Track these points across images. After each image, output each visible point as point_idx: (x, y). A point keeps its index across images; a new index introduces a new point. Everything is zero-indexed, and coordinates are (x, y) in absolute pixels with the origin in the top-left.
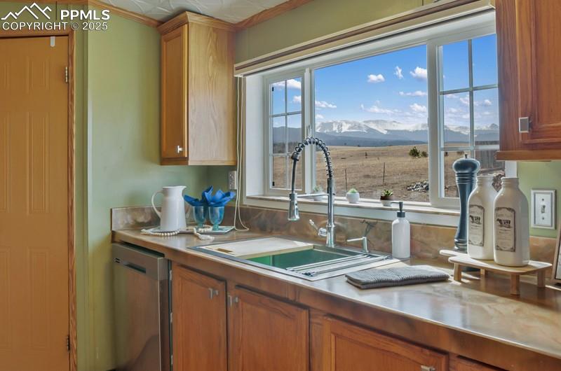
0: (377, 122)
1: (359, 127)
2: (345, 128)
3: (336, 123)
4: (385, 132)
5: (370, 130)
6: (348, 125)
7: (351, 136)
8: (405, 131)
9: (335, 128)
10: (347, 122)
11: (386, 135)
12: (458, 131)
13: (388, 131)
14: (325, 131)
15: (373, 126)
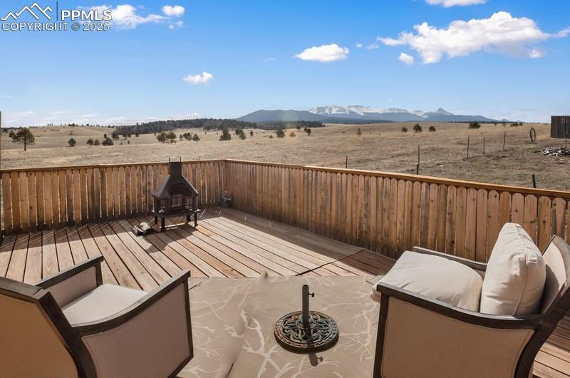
0: (356, 107)
1: (344, 110)
2: (334, 111)
3: (328, 107)
4: (362, 114)
5: (352, 112)
6: (337, 109)
7: (339, 116)
8: (376, 113)
9: (327, 111)
10: (335, 107)
11: (363, 116)
12: (414, 113)
13: (365, 113)
14: (320, 113)
15: (353, 110)
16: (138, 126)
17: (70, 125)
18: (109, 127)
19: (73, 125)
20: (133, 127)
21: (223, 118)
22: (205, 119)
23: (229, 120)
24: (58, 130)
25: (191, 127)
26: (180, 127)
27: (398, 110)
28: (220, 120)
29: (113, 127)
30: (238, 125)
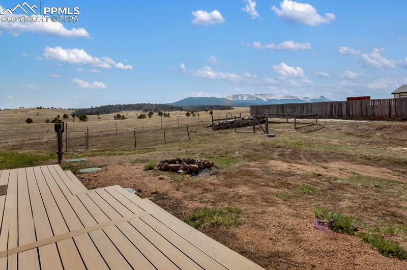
0: (261, 95)
1: (252, 97)
2: (245, 98)
3: (240, 95)
4: (266, 100)
5: (258, 99)
6: (247, 96)
7: (248, 102)
9: (240, 98)
12: (303, 99)
13: (267, 99)
14: (235, 100)
15: (259, 97)
16: (92, 109)
17: (37, 108)
18: (70, 109)
19: (41, 108)
20: (88, 109)
21: (157, 103)
22: (145, 104)
23: (163, 104)
24: (27, 112)
25: (133, 110)
26: (124, 110)
27: (292, 97)
28: (156, 104)
29: (73, 109)
30: (168, 108)
